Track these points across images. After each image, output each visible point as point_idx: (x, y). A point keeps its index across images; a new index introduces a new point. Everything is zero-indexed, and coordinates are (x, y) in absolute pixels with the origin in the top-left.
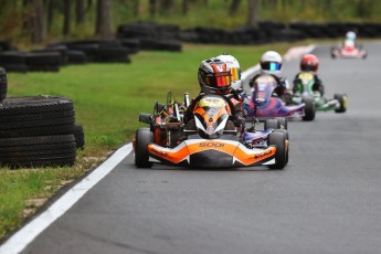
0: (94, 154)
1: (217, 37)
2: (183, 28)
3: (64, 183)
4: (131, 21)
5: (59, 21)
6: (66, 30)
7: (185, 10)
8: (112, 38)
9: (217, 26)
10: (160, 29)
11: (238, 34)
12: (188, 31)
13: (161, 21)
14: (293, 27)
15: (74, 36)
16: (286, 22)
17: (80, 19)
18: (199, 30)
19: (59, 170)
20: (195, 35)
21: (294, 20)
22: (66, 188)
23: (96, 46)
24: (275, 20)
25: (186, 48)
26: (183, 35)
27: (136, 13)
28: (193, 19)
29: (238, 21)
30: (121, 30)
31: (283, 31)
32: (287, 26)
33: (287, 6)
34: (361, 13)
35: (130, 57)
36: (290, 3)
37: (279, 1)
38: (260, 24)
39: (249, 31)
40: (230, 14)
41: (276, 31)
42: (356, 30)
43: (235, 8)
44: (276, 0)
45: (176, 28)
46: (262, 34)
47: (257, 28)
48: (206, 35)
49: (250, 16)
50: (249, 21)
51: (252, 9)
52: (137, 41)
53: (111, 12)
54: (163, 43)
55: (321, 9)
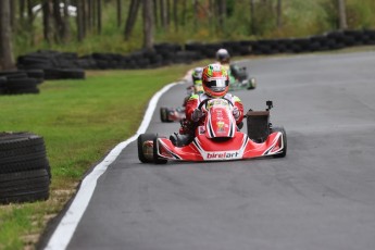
0: (62, 187)
1: (115, 62)
2: (81, 55)
3: (48, 217)
4: (30, 51)
7: (80, 37)
8: (15, 70)
9: (113, 51)
10: (58, 57)
11: (134, 58)
12: (86, 57)
13: (60, 49)
14: (189, 48)
16: (182, 44)
18: (96, 56)
19: (37, 205)
20: (93, 62)
21: (189, 42)
22: (52, 226)
23: (4, 78)
24: (171, 43)
25: (88, 73)
26: (80, 61)
27: (32, 44)
28: (90, 45)
29: (136, 44)
30: (21, 60)
31: (179, 53)
32: (183, 48)
33: (180, 27)
34: (253, 30)
35: (39, 87)
36: (183, 24)
37: (172, 23)
38: (156, 47)
39: (145, 55)
40: (126, 39)
41: (172, 54)
42: (250, 48)
43: (128, 32)
44: (168, 23)
45: (74, 56)
46: (160, 57)
47: (153, 50)
48: (104, 61)
49: (146, 40)
50: (145, 46)
51: (146, 33)
52: (41, 71)
53: (11, 45)
54: (66, 70)
55: (214, 29)
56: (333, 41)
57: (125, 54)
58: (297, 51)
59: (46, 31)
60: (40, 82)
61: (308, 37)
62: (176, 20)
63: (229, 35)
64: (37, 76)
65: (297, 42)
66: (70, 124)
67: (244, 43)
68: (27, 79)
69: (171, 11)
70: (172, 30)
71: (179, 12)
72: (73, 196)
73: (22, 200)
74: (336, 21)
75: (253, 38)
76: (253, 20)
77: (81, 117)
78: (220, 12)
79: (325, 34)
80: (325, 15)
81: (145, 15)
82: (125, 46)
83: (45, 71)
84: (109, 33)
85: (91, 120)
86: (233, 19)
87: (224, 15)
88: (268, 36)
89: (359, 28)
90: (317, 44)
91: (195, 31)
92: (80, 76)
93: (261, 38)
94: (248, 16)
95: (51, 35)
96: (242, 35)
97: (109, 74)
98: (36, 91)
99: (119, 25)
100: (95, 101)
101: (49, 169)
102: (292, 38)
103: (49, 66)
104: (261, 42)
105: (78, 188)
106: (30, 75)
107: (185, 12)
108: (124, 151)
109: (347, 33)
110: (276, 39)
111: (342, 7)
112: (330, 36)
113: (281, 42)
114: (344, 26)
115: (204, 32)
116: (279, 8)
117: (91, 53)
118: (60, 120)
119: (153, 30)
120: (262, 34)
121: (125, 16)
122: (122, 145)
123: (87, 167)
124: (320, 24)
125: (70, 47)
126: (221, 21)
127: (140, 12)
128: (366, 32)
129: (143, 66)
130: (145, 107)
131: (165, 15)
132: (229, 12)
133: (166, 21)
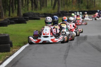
2: (40, 13)
4: (27, 12)
5: (7, 13)
6: (9, 15)
7: (41, 9)
8: (22, 17)
9: (49, 13)
10: (34, 14)
13: (35, 12)
15: (11, 17)
17: (13, 12)
18: (45, 14)
20: (44, 15)
21: (70, 11)
23: (17, 19)
24: (65, 11)
25: (41, 18)
26: (40, 15)
28: (43, 11)
29: (55, 11)
30: (24, 14)
31: (67, 13)
32: (68, 12)
33: (68, 7)
34: (87, 8)
36: (69, 6)
37: (66, 5)
38: (61, 12)
40: (53, 9)
41: (65, 14)
44: (65, 5)
45: (39, 14)
46: (62, 14)
50: (58, 11)
51: (58, 8)
52: (28, 17)
54: (35, 17)
55: (77, 7)
59: (32, 7)
60: (27, 21)
63: (81, 9)
68: (24, 19)
69: (66, 2)
70: (66, 7)
76: (88, 5)
78: (79, 3)
82: (53, 11)
83: (29, 17)
84: (49, 8)
86: (82, 5)
88: (92, 9)
92: (39, 19)
93: (89, 10)
98: (26, 23)
99: (52, 5)
106: (25, 18)
107: (69, 2)
110: (93, 10)
115: (74, 8)
117: (43, 13)
119: (61, 7)
120: (90, 9)
125: (38, 11)
126: (79, 5)
127: (57, 2)
131: (64, 3)
132: (82, 2)
133: (64, 5)
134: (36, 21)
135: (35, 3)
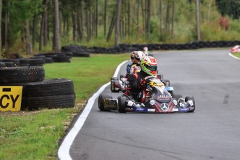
0: (80, 102)
1: (103, 51)
2: (88, 47)
3: (74, 115)
4: (67, 44)
5: (37, 45)
6: (40, 49)
7: (88, 40)
8: (61, 52)
9: (102, 46)
10: (79, 48)
11: (111, 49)
12: (90, 48)
13: (80, 44)
14: (134, 46)
15: (44, 51)
16: (131, 44)
17: (45, 45)
18: (95, 48)
19: (69, 109)
20: (94, 50)
21: (134, 43)
22: (76, 118)
23: (56, 55)
24: (127, 44)
25: (91, 55)
26: (88, 50)
27: (68, 41)
28: (92, 43)
29: (111, 44)
30: (63, 48)
31: (130, 48)
32: (131, 46)
33: (130, 37)
34: (161, 39)
35: (71, 60)
36: (132, 36)
37: (127, 35)
38: (120, 45)
39: (116, 48)
40: (108, 41)
41: (126, 48)
42: (159, 47)
43: (108, 38)
45: (86, 47)
46: (121, 49)
47: (119, 47)
48: (98, 50)
49: (116, 42)
50: (115, 44)
51: (116, 39)
52: (71, 53)
53: (59, 41)
54: (82, 53)
55: (144, 38)
56: (194, 46)
57: (107, 48)
58: (179, 49)
59: (74, 36)
60: (71, 58)
61: (184, 43)
62: (129, 34)
63: (150, 41)
64: (70, 55)
65: (179, 45)
66: (83, 76)
67: (157, 45)
68: (65, 56)
69: (127, 30)
70: (127, 38)
71: (130, 31)
72: (85, 106)
73: (63, 107)
74: (196, 37)
75: (161, 43)
76: (161, 35)
77: (88, 73)
78: (147, 31)
79: (191, 42)
80: (191, 34)
81: (116, 32)
82: (107, 44)
83: (74, 53)
84: (100, 38)
85: (92, 75)
86: (152, 35)
87: (149, 33)
88: (167, 42)
89: (206, 40)
90: (187, 46)
91: (137, 39)
92: (87, 56)
93: (164, 43)
94: (159, 33)
95: (76, 38)
96: (156, 42)
97: (100, 55)
98: (69, 62)
99: (105, 34)
100: (94, 67)
101: (74, 94)
102: (177, 43)
103: (75, 51)
104: (164, 45)
105: (87, 103)
106: (67, 55)
107: (133, 31)
108: (106, 88)
109: (200, 42)
110: (170, 44)
111: (199, 32)
112: (193, 43)
113: (172, 45)
114: (199, 39)
115: (140, 40)
116: (172, 30)
117: (92, 46)
118: (79, 74)
119: (119, 37)
120: (165, 41)
121: (107, 32)
122: (105, 86)
123: (91, 94)
124: (189, 38)
125: (84, 43)
126: (148, 35)
127: (114, 30)
128: (209, 42)
129: (114, 53)
130: (115, 70)
131: (124, 31)
132: (151, 32)
133: (124, 34)
134: (84, 58)
135: (79, 30)
